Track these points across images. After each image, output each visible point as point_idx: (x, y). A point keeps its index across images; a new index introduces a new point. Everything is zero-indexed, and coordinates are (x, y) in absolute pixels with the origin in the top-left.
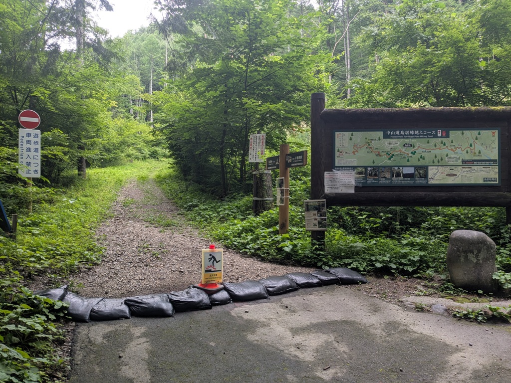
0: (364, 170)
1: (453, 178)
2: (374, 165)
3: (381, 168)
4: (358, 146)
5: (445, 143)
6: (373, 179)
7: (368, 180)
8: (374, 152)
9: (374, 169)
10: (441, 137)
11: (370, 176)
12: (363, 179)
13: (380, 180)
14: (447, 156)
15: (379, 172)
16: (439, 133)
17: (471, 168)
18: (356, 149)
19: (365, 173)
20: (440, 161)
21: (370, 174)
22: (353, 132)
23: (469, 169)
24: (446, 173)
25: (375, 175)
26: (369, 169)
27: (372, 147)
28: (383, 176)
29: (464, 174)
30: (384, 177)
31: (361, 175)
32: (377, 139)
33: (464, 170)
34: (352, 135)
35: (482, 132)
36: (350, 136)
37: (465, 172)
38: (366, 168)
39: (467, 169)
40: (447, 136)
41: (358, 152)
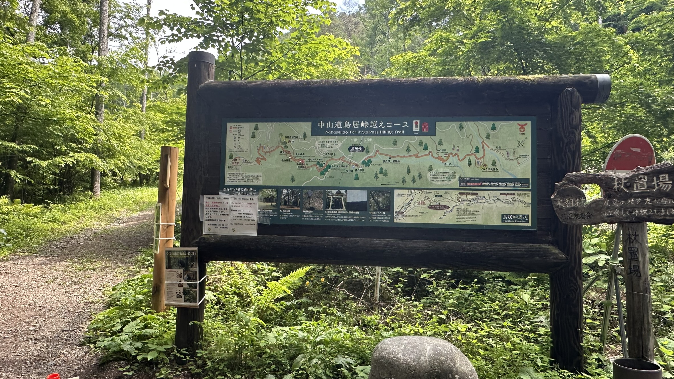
0: (274, 193)
1: (441, 212)
2: (295, 184)
3: (305, 191)
4: (266, 150)
5: (426, 144)
6: (292, 211)
7: (281, 213)
8: (295, 160)
9: (293, 192)
10: (420, 133)
11: (285, 204)
12: (273, 211)
13: (304, 214)
14: (430, 169)
15: (302, 198)
16: (416, 127)
17: (477, 194)
18: (263, 154)
19: (278, 200)
20: (417, 178)
21: (286, 201)
22: (258, 124)
23: (474, 197)
24: (428, 203)
25: (295, 204)
26: (285, 191)
27: (291, 150)
28: (309, 207)
29: (463, 206)
30: (312, 209)
31: (270, 204)
32: (301, 136)
33: (464, 197)
34: (257, 128)
35: (499, 124)
36: (253, 130)
37: (465, 203)
38: (278, 189)
39: (469, 197)
40: (432, 132)
41: (265, 159)
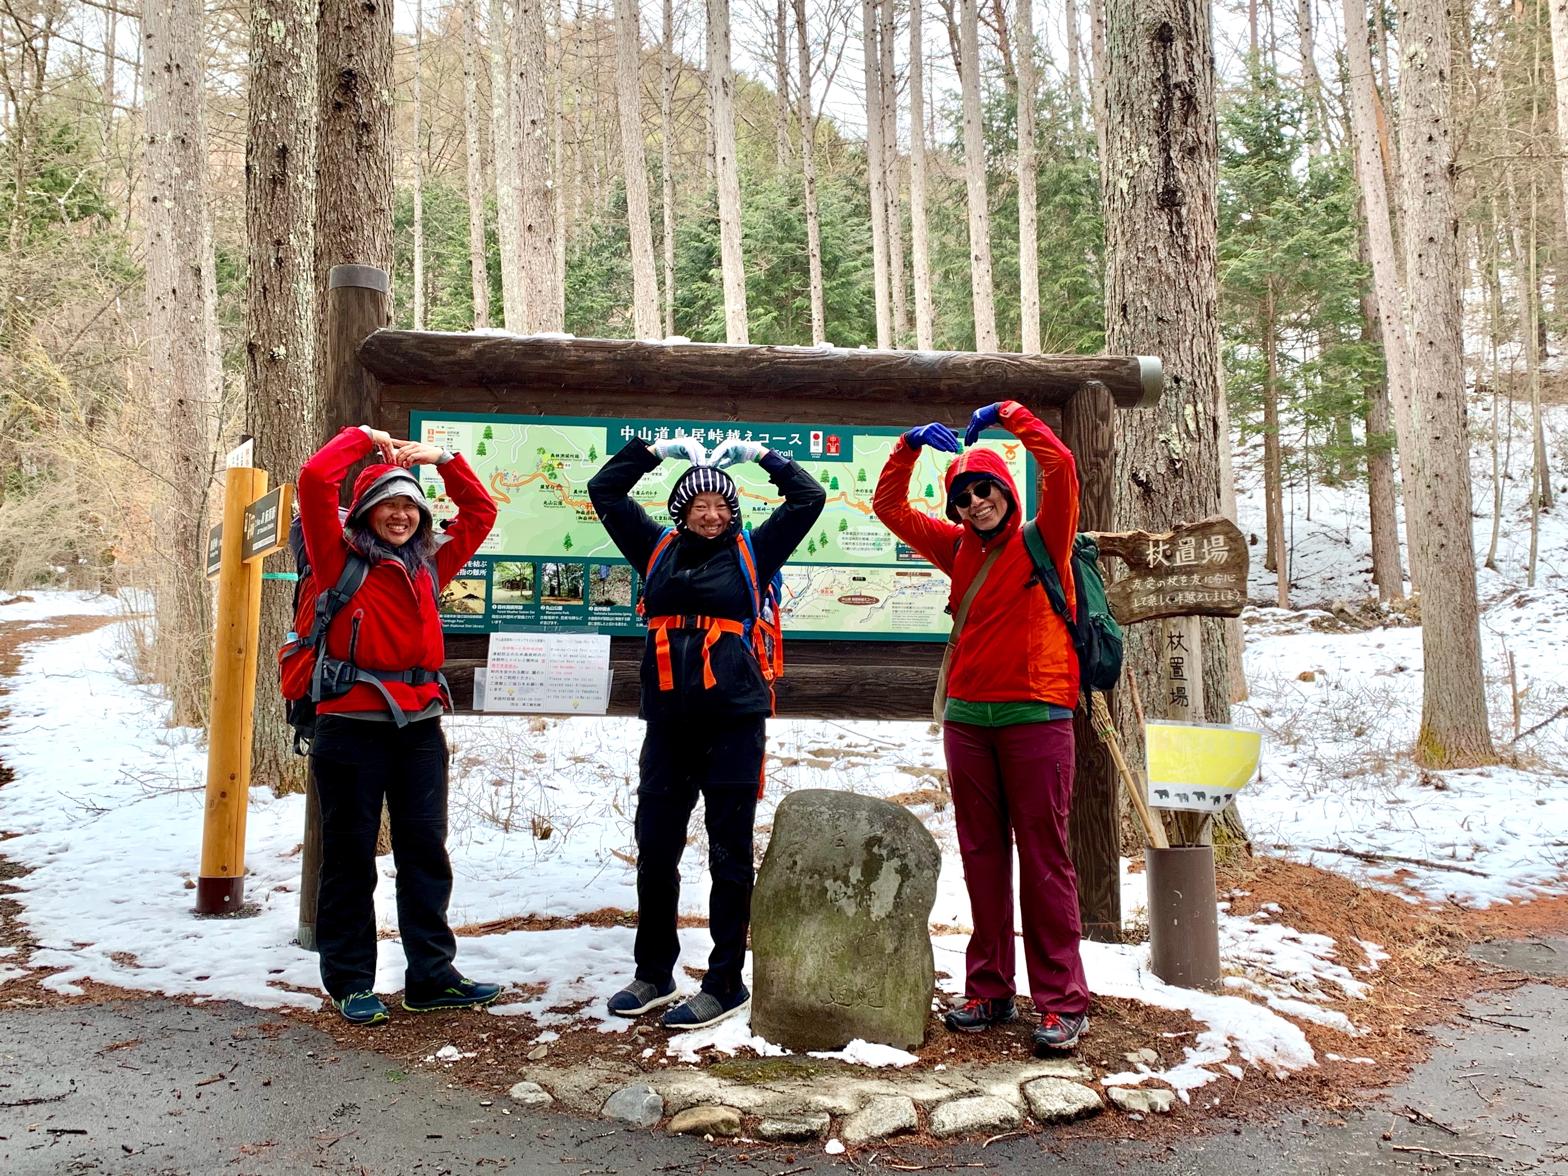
0: (528, 572)
1: (864, 610)
3: (594, 567)
4: (510, 480)
5: (835, 479)
7: (544, 613)
10: (823, 458)
11: (552, 594)
12: (526, 608)
13: (592, 614)
14: (843, 528)
15: (587, 582)
16: (817, 444)
17: (929, 575)
18: (503, 489)
22: (493, 426)
23: (924, 580)
24: (838, 593)
25: (574, 593)
27: (564, 483)
28: (602, 599)
29: (902, 599)
30: (609, 603)
31: (517, 593)
32: (585, 455)
33: (905, 581)
34: (488, 436)
36: (481, 439)
37: (908, 591)
38: (537, 563)
40: (846, 455)
41: (507, 500)
